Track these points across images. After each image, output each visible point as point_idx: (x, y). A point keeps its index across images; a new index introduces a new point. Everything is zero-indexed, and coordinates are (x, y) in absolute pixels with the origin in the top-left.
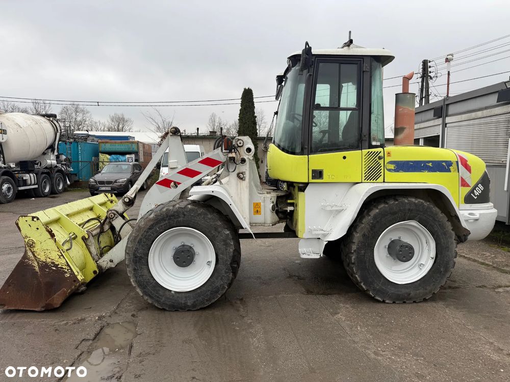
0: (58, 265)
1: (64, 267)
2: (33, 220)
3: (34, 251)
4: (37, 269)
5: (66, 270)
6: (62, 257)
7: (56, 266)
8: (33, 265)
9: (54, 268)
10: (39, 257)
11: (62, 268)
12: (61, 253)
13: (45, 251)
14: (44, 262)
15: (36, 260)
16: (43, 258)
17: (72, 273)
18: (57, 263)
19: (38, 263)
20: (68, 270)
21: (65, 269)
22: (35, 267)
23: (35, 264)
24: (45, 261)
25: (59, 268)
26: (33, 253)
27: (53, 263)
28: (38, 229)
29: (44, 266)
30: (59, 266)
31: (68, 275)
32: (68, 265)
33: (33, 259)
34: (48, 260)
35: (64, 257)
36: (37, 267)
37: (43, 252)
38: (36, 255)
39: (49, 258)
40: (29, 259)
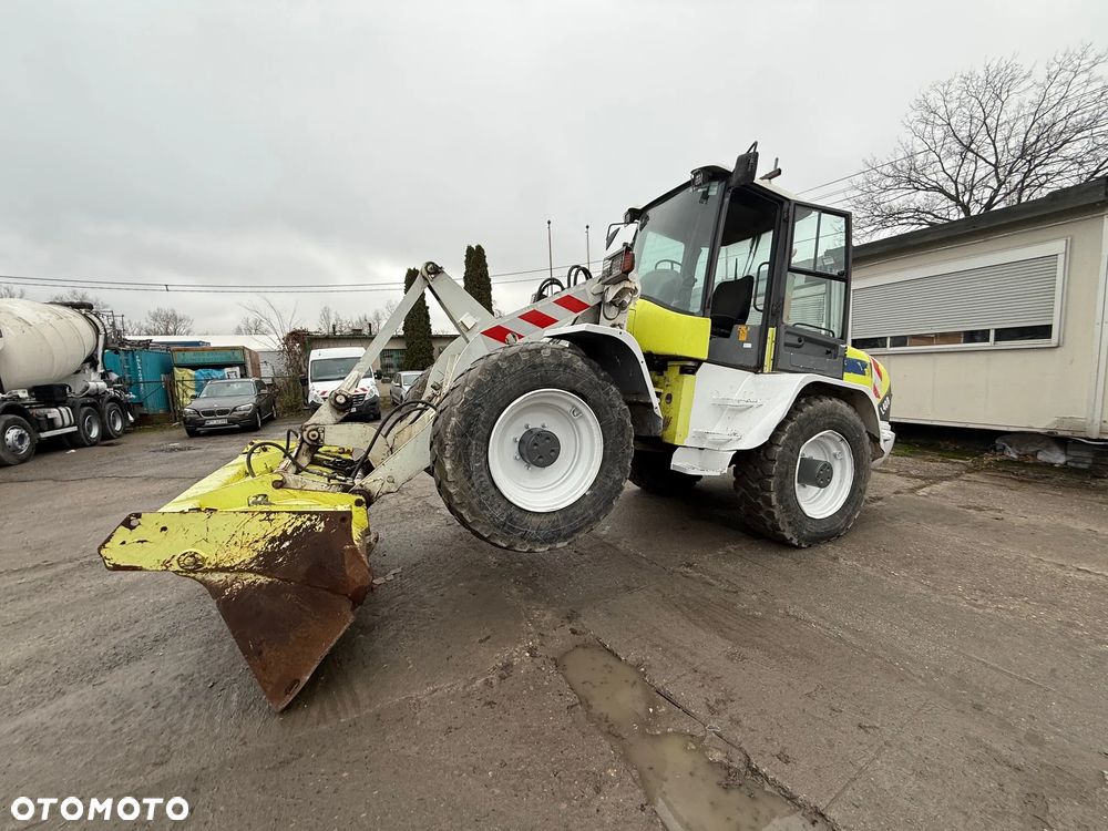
0: (285, 532)
1: (298, 523)
2: (132, 528)
3: (217, 565)
4: (262, 579)
5: (308, 523)
6: (272, 516)
7: (284, 537)
8: (249, 585)
9: (287, 544)
10: (237, 561)
11: (298, 528)
12: (262, 512)
13: (233, 542)
14: (258, 556)
15: (241, 571)
16: (247, 556)
17: (324, 515)
18: (279, 533)
19: (250, 571)
20: (309, 519)
21: (304, 523)
22: (255, 582)
23: (250, 578)
24: (255, 554)
25: (293, 533)
26: (218, 569)
27: (273, 540)
28: (164, 529)
29: (266, 562)
30: (289, 531)
31: (322, 525)
32: (301, 514)
33: (234, 575)
34: (260, 546)
35: (275, 512)
36: (259, 577)
37: (233, 547)
38: (228, 565)
39: (257, 541)
40: (226, 586)
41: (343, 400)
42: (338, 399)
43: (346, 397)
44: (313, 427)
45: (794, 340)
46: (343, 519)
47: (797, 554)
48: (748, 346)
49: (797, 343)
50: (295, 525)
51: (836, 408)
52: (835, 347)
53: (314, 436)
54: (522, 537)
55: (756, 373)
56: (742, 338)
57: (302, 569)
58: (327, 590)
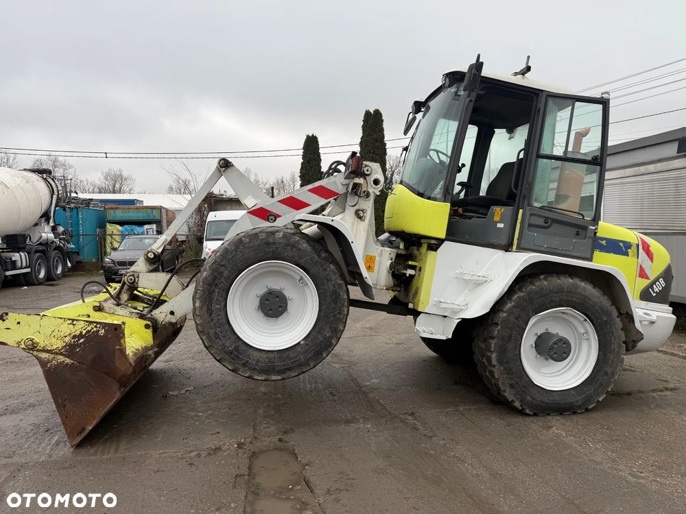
0: (81, 332)
1: (89, 328)
2: (3, 320)
3: (44, 347)
4: (68, 361)
5: (95, 329)
6: (75, 322)
7: (81, 336)
8: (61, 363)
9: (82, 340)
10: (55, 347)
11: (89, 331)
12: (69, 319)
13: (53, 335)
14: (66, 345)
15: (56, 353)
16: (59, 344)
17: (105, 325)
18: (78, 333)
19: (61, 354)
20: (96, 327)
21: (93, 329)
22: (64, 362)
23: (61, 358)
24: (64, 344)
25: (86, 333)
26: (44, 350)
27: (74, 337)
28: (19, 323)
29: (70, 350)
30: (84, 332)
31: (103, 331)
32: (91, 322)
33: (53, 356)
34: (67, 339)
35: (76, 320)
36: (67, 359)
37: (52, 338)
38: (50, 349)
39: (66, 337)
40: (49, 361)
41: (152, 256)
42: (149, 255)
43: (154, 254)
44: (132, 273)
45: (541, 222)
46: (116, 329)
48: (501, 225)
49: (542, 224)
50: (87, 329)
51: (577, 287)
52: (585, 228)
53: (131, 280)
54: (244, 365)
55: (506, 251)
56: (497, 218)
57: (90, 357)
58: (105, 373)
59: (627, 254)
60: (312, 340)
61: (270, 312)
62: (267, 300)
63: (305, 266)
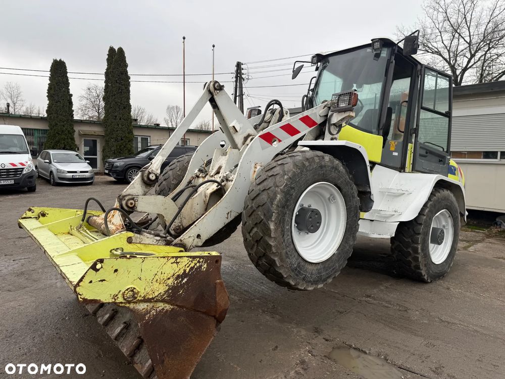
0: (185, 271)
1: (192, 265)
2: (97, 270)
3: (144, 297)
4: (168, 307)
5: (198, 265)
6: (178, 260)
7: (185, 274)
8: (160, 311)
9: (186, 280)
10: (156, 294)
11: (192, 268)
12: (173, 257)
13: (155, 280)
14: (169, 289)
15: (157, 301)
16: (161, 289)
17: (207, 259)
18: (182, 272)
19: (163, 301)
20: (199, 262)
21: (196, 264)
22: (163, 309)
23: (161, 306)
24: (167, 288)
25: (189, 272)
26: (144, 300)
27: (178, 277)
28: (116, 271)
29: (172, 294)
30: (187, 271)
31: (205, 266)
32: (194, 258)
33: (152, 305)
34: (170, 282)
35: (180, 257)
36: (166, 305)
37: (155, 283)
38: (151, 297)
39: (169, 279)
40: (148, 312)
42: (151, 176)
44: (130, 197)
45: (423, 152)
46: (217, 261)
47: (427, 286)
48: (396, 154)
49: (425, 154)
50: (191, 266)
52: (444, 157)
53: (131, 204)
54: (304, 279)
55: (400, 172)
56: (392, 149)
57: (193, 298)
58: (203, 313)
59: (454, 174)
60: (342, 250)
61: (312, 228)
62: (311, 218)
63: (340, 186)
